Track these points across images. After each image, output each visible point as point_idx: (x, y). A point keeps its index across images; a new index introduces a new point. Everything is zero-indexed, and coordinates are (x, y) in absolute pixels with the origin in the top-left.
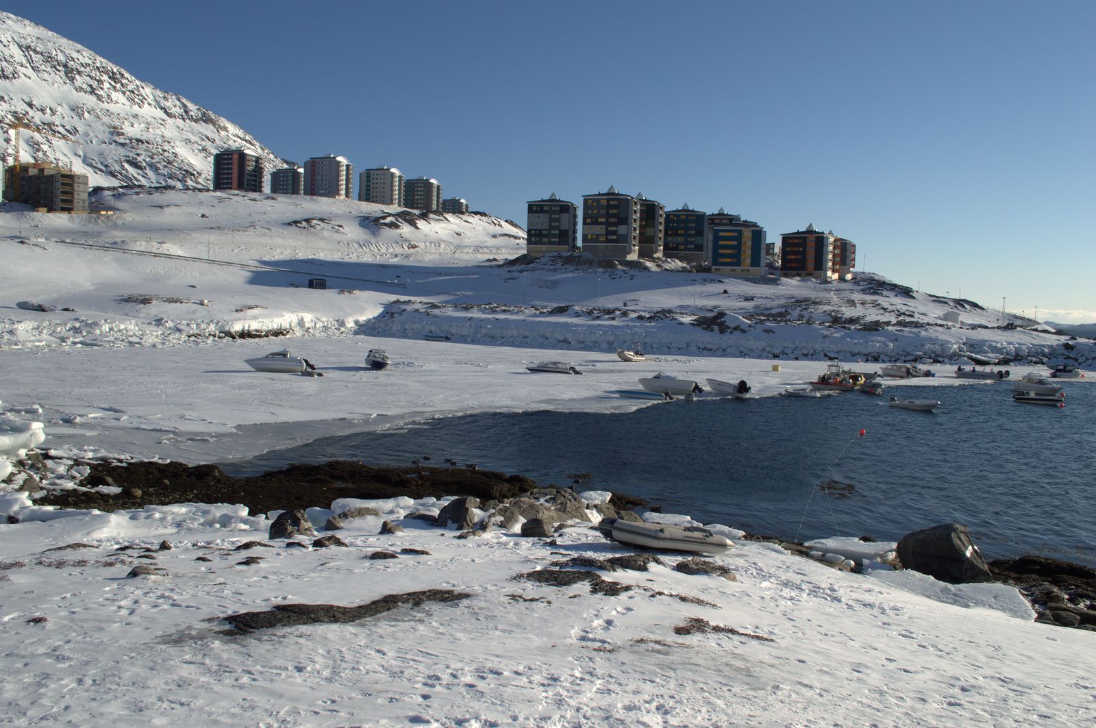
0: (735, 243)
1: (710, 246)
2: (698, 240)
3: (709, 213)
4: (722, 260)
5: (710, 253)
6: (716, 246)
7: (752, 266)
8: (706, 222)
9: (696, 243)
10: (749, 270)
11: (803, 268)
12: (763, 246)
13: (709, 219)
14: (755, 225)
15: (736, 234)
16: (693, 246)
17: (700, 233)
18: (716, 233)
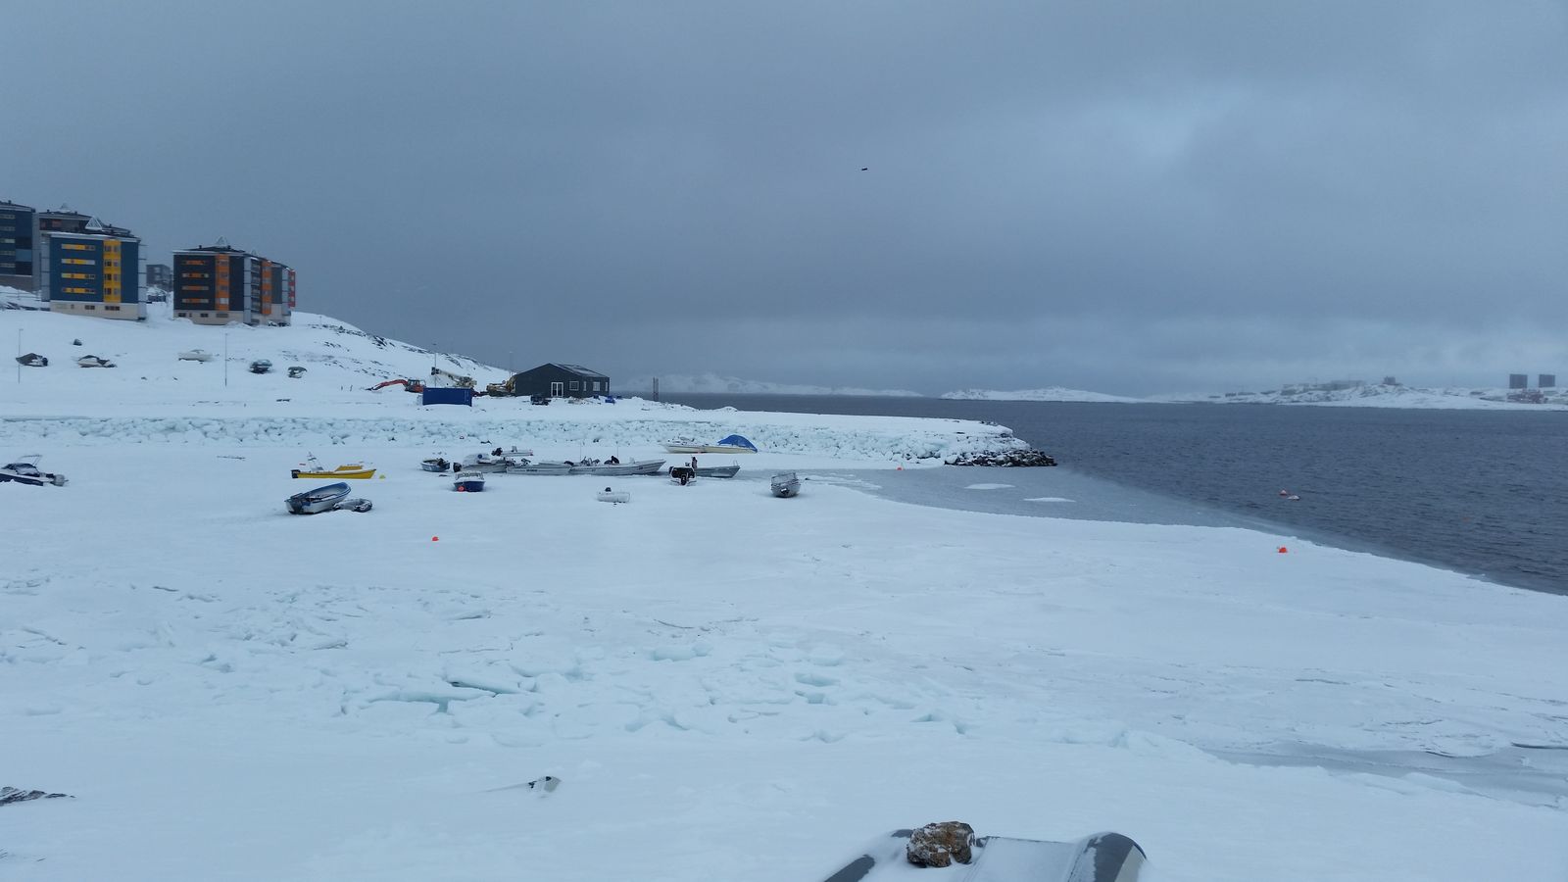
0: (93, 263)
1: (46, 265)
2: (22, 255)
3: (41, 209)
4: (69, 290)
5: (46, 279)
6: (56, 268)
7: (122, 302)
8: (36, 223)
9: (20, 259)
10: (118, 308)
11: (212, 306)
12: (142, 268)
13: (42, 220)
14: (127, 234)
15: (91, 248)
16: (12, 266)
17: (25, 242)
18: (56, 243)
